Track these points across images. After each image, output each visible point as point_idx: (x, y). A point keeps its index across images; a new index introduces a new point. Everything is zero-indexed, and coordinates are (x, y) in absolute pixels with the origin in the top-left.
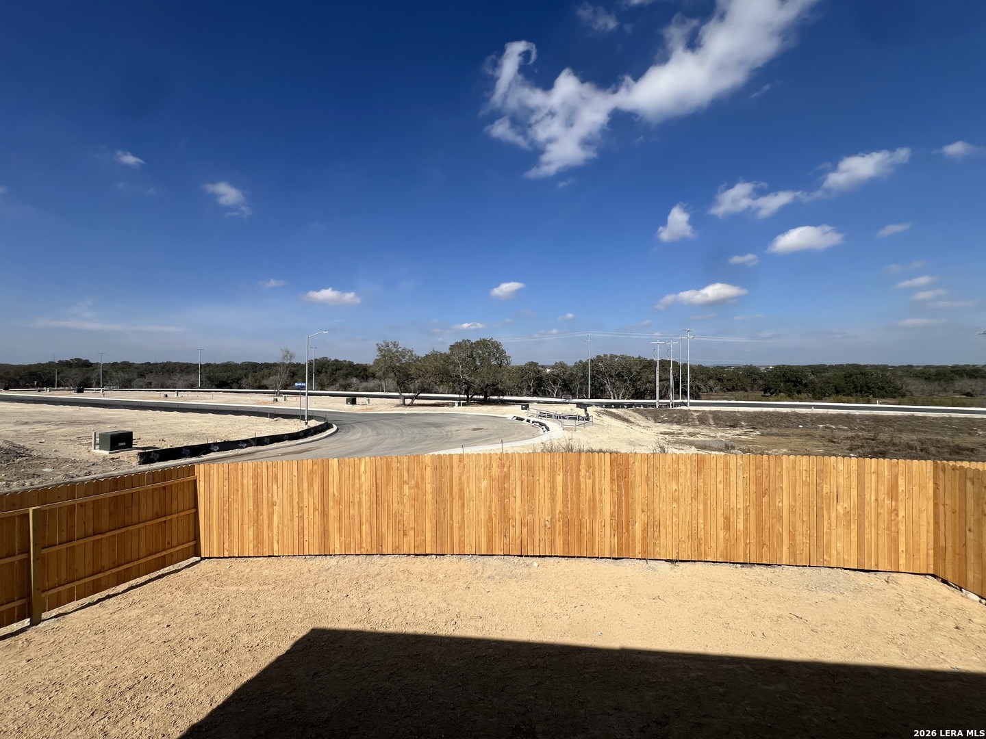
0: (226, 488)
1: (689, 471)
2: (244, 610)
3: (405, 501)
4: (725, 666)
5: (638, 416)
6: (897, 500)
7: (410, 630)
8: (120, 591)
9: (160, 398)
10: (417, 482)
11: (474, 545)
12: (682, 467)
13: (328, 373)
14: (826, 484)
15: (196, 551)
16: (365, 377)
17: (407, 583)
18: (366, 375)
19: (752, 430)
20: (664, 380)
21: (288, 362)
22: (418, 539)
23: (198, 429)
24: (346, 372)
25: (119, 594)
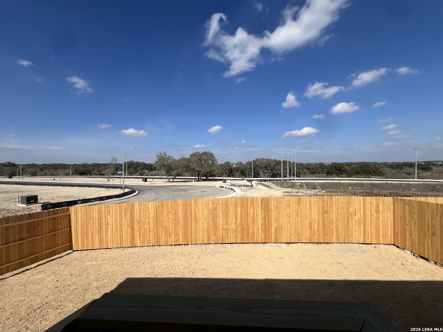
0: (85, 218)
1: (294, 204)
2: (94, 272)
3: (170, 221)
4: (309, 284)
5: (274, 185)
6: (379, 214)
7: (173, 276)
8: (33, 267)
9: (51, 180)
10: (175, 212)
11: (201, 240)
12: (291, 202)
13: (134, 168)
14: (351, 208)
15: (71, 248)
16: (151, 170)
17: (171, 257)
18: (152, 169)
19: (322, 190)
20: (285, 169)
21: (114, 163)
22: (176, 238)
23: (71, 194)
24: (142, 167)
25: (32, 268)
